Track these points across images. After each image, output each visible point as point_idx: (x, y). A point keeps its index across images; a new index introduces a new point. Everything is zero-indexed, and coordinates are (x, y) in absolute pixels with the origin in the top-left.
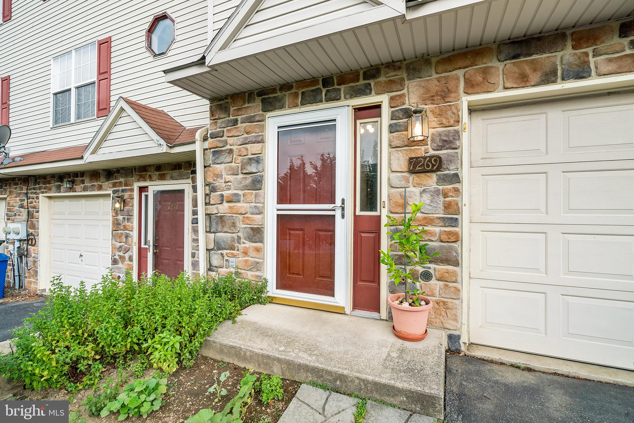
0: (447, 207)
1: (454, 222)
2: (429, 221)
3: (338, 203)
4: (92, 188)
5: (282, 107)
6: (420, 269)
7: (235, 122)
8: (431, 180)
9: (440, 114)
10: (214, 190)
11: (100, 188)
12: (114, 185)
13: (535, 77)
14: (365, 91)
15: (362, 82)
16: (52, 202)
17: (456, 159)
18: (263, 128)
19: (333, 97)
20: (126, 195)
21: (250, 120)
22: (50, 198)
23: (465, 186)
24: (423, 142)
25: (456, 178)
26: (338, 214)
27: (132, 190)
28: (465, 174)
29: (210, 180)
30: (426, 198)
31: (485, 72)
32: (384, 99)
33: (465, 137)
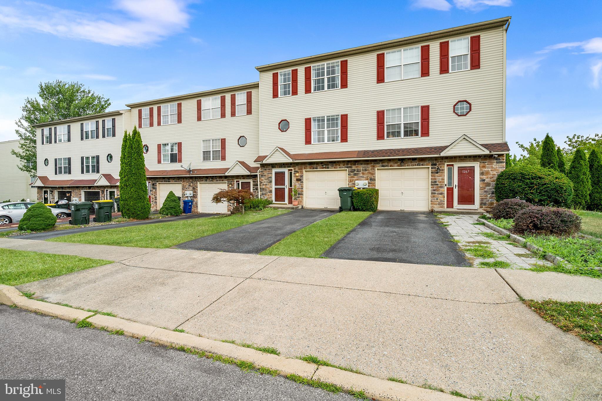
0: (302, 186)
1: (302, 189)
2: (299, 189)
3: (286, 186)
4: (220, 181)
5: (275, 168)
6: (298, 196)
7: (266, 169)
8: (299, 182)
9: (301, 172)
10: (262, 183)
11: (223, 181)
12: (228, 180)
13: (312, 168)
14: (290, 167)
15: (289, 165)
16: (201, 184)
17: (303, 179)
18: (272, 171)
19: (285, 167)
20: (232, 183)
21: (269, 169)
22: (200, 183)
23: (304, 183)
24: (298, 176)
25: (303, 182)
26: (286, 188)
27: (234, 182)
28: (304, 182)
29: (261, 181)
30: (299, 185)
31: (306, 166)
32: (293, 168)
33: (304, 176)
